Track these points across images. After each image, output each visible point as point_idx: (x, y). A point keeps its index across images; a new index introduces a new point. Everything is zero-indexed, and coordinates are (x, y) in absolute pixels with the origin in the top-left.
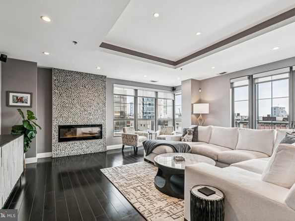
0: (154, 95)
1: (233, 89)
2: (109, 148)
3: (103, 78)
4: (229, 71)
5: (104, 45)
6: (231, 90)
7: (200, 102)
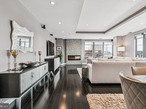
0: (102, 44)
1: (136, 40)
2: (83, 63)
3: (81, 40)
4: (133, 31)
5: (77, 32)
6: (135, 40)
7: (122, 46)
